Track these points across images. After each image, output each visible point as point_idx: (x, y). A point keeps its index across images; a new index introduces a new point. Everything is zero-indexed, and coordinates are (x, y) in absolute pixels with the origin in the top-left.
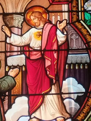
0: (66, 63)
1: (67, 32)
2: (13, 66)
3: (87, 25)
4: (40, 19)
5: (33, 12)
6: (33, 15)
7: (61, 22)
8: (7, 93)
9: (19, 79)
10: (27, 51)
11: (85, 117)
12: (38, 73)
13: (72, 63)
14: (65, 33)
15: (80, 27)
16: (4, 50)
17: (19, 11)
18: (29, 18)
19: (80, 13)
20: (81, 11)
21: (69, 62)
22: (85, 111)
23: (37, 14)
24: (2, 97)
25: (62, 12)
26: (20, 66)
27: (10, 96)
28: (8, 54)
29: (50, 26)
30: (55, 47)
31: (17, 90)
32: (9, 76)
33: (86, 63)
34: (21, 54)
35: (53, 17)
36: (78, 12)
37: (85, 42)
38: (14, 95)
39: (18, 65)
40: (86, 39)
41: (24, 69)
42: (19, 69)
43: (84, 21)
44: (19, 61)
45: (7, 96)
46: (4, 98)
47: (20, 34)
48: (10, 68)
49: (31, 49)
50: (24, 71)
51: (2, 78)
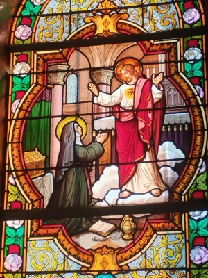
0: (162, 124)
1: (164, 88)
2: (100, 130)
3: (187, 78)
4: (132, 73)
5: (124, 66)
6: (125, 68)
7: (156, 76)
8: (94, 163)
9: (108, 146)
10: (117, 112)
11: (185, 188)
13: (169, 125)
14: (162, 89)
15: (179, 80)
16: (91, 112)
17: (107, 65)
18: (119, 72)
19: (179, 64)
20: (181, 62)
21: (165, 123)
22: (185, 180)
23: (129, 68)
24: (89, 168)
25: (158, 63)
26: (109, 130)
27: (97, 166)
28: (95, 116)
29: (144, 80)
30: (150, 106)
31: (106, 158)
32: (97, 142)
33: (186, 123)
34: (110, 116)
35: (148, 70)
36: (176, 62)
37: (185, 98)
38: (102, 165)
39: (107, 129)
40: (186, 95)
41: (113, 133)
42: (108, 133)
43: (184, 74)
44: (108, 124)
45: (94, 165)
46: (91, 169)
47: (109, 92)
48: (97, 132)
49: (121, 110)
50: (113, 136)
51: (88, 145)
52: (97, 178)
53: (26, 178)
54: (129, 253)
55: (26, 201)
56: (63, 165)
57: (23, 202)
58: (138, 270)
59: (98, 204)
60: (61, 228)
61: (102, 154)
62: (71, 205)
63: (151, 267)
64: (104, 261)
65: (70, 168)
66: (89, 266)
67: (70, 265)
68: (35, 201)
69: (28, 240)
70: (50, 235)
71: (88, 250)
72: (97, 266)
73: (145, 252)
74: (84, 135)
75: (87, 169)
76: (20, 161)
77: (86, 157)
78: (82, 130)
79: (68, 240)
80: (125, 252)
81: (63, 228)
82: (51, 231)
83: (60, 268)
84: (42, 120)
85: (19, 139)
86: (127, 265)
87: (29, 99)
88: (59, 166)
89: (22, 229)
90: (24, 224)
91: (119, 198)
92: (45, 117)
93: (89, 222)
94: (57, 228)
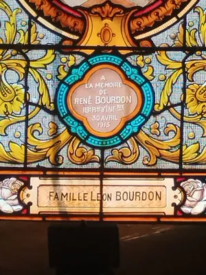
54: (153, 18)
58: (169, 49)
63: (194, 43)
64: (104, 32)
66: (76, 38)
67: (40, 35)
71: (75, 9)
72: (92, 39)
73: (184, 17)
80: (146, 15)
83: (22, 40)
86: (149, 39)
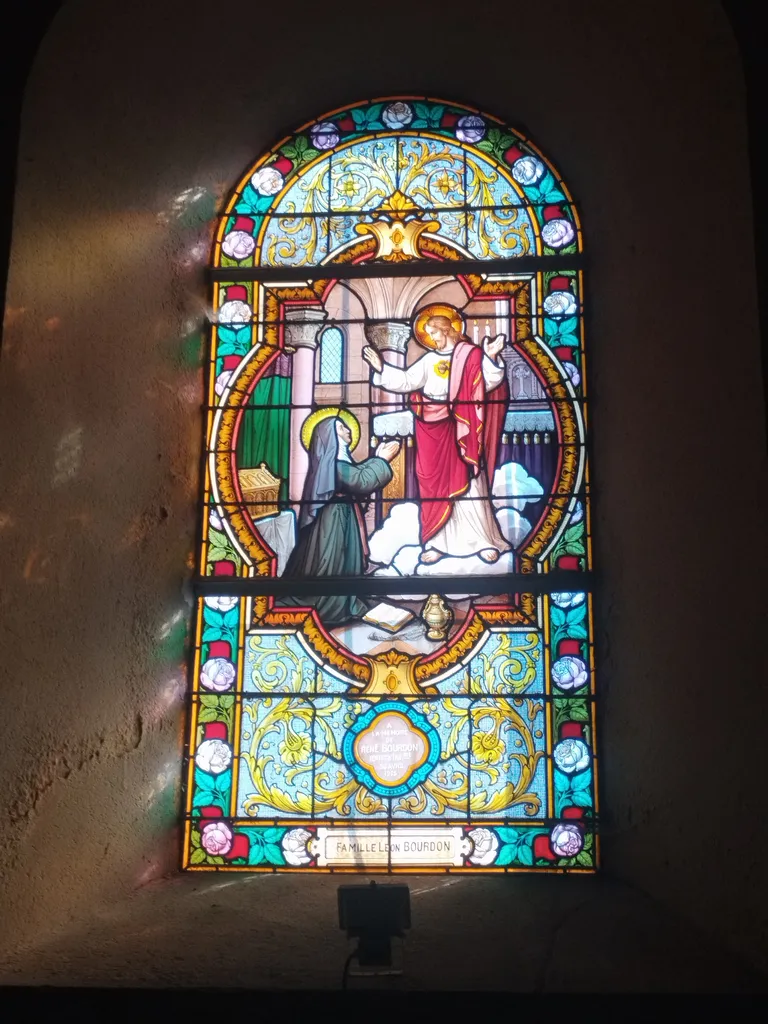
0: (501, 431)
1: (505, 362)
2: (386, 435)
3: (549, 347)
4: (446, 333)
5: (431, 318)
6: (432, 323)
7: (492, 340)
8: (373, 496)
9: (399, 466)
10: (416, 404)
11: (543, 549)
12: (441, 452)
13: (515, 431)
14: (502, 365)
15: (533, 351)
16: (367, 402)
17: (399, 315)
18: (421, 330)
19: (534, 320)
20: (537, 316)
21: (508, 427)
22: (543, 535)
23: (440, 323)
24: (364, 505)
25: (494, 317)
26: (402, 437)
27: (379, 501)
28: (376, 410)
29: (469, 348)
30: (478, 395)
31: (394, 489)
32: (378, 457)
33: (547, 431)
34: (404, 410)
35: (476, 329)
36: (529, 317)
37: (545, 385)
38: (387, 500)
39: (398, 435)
40: (546, 379)
41: (410, 443)
42: (400, 442)
43: (543, 339)
44: (400, 425)
45: (373, 501)
46: (367, 506)
47: (402, 366)
48: (380, 439)
49: (425, 400)
51: (362, 463)
52: (379, 525)
53: (243, 518)
54: (438, 665)
55: (243, 562)
56: (315, 498)
57: (238, 563)
58: (454, 695)
59: (381, 573)
60: (310, 614)
61: (389, 480)
62: (330, 572)
63: (479, 691)
64: (391, 679)
65: (327, 504)
66: (362, 685)
67: (327, 684)
68: (261, 562)
69: (246, 633)
70: (289, 626)
71: (361, 657)
72: (378, 687)
73: (469, 664)
74: (354, 443)
75: (360, 507)
76: (232, 486)
77: (358, 485)
78: (350, 434)
79: (323, 636)
80: (431, 662)
81: (314, 613)
82: (290, 619)
83: (308, 688)
84: (274, 412)
85: (230, 445)
86: (434, 686)
87: (250, 372)
88: (307, 499)
89: (235, 612)
90: (238, 605)
91: (420, 562)
92: (279, 407)
93: (363, 605)
94: (301, 613)
